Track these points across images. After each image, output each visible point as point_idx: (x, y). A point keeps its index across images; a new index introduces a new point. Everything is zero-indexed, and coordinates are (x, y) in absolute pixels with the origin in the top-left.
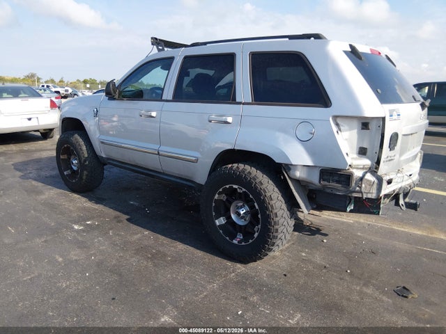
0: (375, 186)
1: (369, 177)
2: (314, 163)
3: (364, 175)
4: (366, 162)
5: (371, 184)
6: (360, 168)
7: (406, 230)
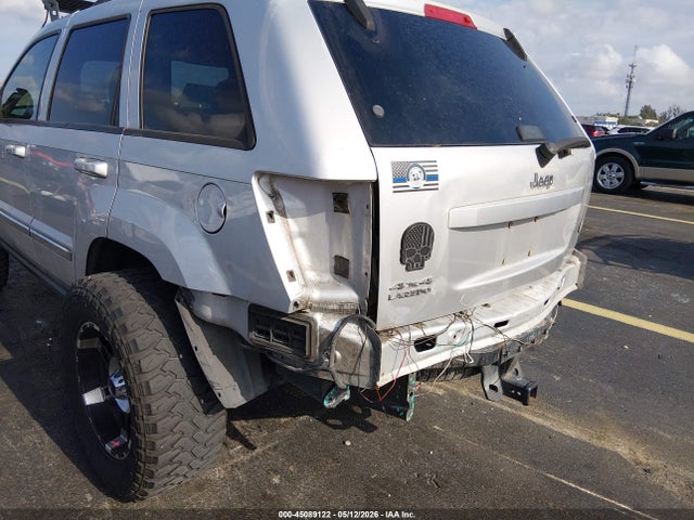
0: (366, 359)
1: (352, 332)
2: (230, 288)
3: (338, 329)
4: (348, 295)
5: (357, 352)
6: (333, 311)
7: (547, 424)
